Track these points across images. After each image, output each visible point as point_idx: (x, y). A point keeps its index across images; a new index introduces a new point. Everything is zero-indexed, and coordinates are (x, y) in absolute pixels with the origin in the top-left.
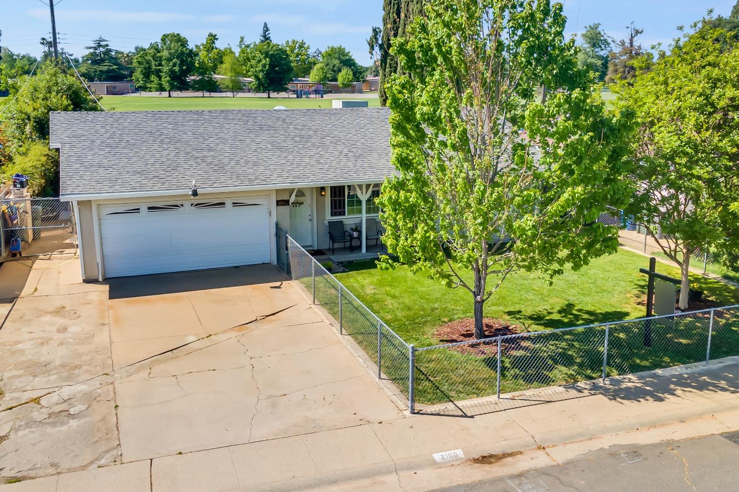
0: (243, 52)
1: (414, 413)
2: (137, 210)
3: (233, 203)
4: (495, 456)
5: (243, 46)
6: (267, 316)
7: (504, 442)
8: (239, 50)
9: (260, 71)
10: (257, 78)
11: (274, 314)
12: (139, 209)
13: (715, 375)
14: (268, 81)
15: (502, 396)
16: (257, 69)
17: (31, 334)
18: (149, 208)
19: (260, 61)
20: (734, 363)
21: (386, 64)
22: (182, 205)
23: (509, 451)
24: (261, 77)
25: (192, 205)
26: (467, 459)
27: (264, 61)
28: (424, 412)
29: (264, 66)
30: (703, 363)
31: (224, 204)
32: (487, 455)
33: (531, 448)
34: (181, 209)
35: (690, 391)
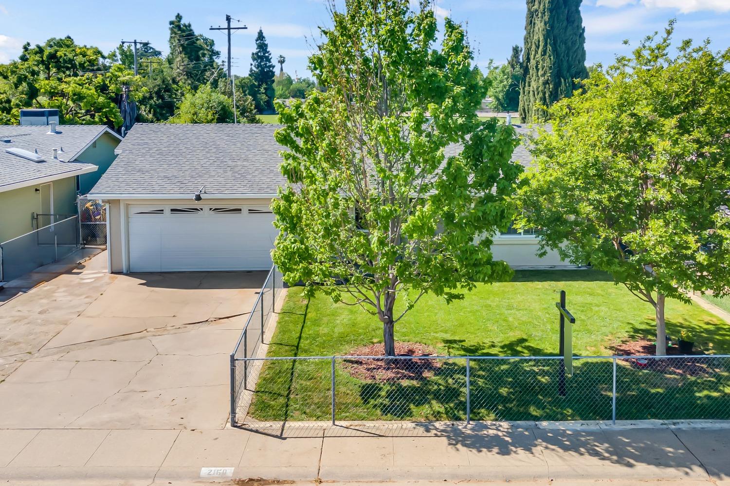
0: (491, 72)
1: (236, 427)
2: (161, 211)
3: (249, 210)
4: (264, 480)
5: (492, 68)
6: (220, 319)
7: (284, 469)
8: (488, 71)
9: (500, 92)
10: (497, 99)
11: (228, 318)
12: (163, 211)
13: (603, 437)
14: (508, 101)
15: (337, 423)
16: (498, 90)
17: (19, 313)
18: (172, 210)
19: (501, 82)
20: (651, 427)
21: (525, 83)
22: (202, 209)
23: (281, 479)
24: (500, 98)
25: (211, 209)
26: (233, 478)
27: (505, 83)
28: (246, 427)
29: (505, 86)
30: (610, 422)
31: (240, 210)
32: (256, 478)
33: (308, 479)
34: (201, 212)
35: (553, 450)
